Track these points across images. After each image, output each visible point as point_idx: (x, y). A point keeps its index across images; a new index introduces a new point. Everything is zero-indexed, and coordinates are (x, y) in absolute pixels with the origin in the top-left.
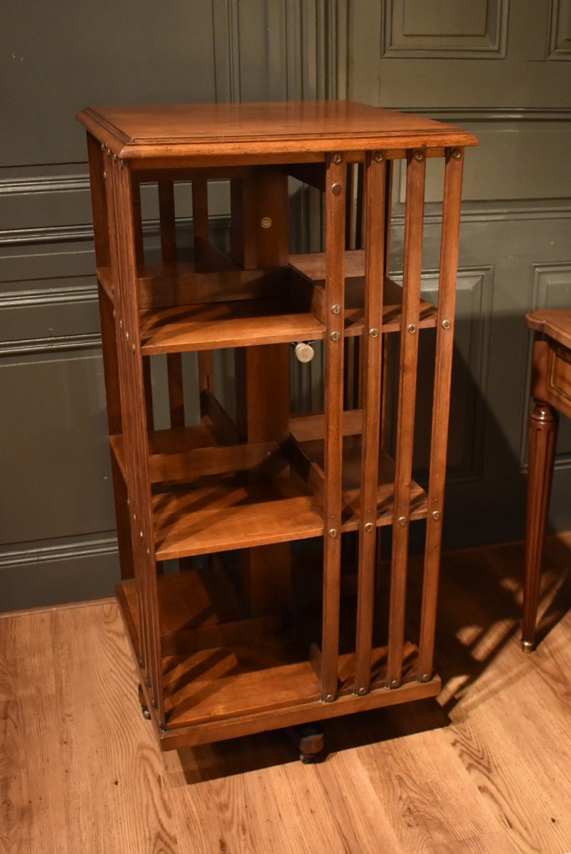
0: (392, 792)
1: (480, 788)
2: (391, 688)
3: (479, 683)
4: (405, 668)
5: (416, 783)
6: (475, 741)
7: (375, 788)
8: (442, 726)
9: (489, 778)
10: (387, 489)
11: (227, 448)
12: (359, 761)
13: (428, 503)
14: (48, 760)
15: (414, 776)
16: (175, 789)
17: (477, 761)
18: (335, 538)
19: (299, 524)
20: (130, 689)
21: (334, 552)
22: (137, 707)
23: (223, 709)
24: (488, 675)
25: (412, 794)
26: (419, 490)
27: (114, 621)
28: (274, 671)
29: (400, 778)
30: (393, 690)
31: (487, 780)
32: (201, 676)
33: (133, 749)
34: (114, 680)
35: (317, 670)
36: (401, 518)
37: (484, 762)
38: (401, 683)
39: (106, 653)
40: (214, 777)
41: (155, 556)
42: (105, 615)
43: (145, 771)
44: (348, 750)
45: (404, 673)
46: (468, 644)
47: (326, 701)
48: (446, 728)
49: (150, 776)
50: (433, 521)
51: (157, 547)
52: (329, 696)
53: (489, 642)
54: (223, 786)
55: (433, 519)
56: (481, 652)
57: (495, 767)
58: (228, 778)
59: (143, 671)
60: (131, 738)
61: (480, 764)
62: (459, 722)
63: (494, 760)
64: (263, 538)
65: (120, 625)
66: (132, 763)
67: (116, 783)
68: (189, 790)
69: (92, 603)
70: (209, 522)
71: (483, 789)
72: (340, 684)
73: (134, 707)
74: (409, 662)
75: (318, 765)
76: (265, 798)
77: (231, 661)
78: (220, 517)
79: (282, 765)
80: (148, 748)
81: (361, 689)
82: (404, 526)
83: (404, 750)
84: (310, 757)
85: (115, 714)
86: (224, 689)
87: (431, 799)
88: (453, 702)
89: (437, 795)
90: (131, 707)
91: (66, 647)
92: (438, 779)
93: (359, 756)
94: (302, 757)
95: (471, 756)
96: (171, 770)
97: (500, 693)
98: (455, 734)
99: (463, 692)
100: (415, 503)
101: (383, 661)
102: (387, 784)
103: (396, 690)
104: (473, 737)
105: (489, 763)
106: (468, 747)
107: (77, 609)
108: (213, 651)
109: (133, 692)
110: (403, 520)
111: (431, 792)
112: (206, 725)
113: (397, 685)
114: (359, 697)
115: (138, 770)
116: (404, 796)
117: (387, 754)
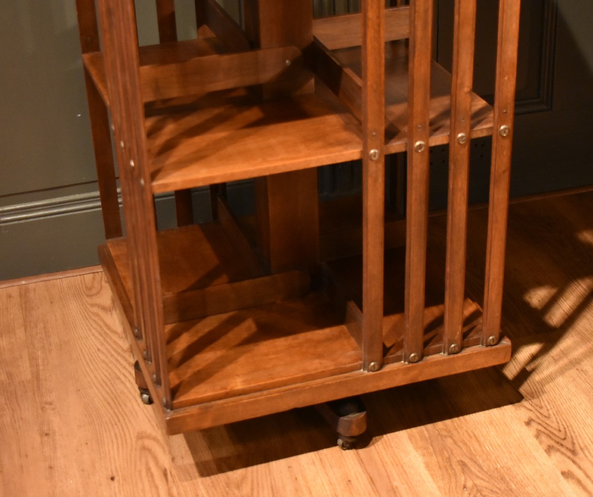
0: (453, 479)
1: (563, 473)
2: (449, 354)
3: (555, 352)
4: (466, 329)
5: (483, 469)
6: (555, 420)
7: (432, 475)
8: (512, 403)
9: (574, 462)
10: (442, 103)
11: (234, 56)
12: (411, 445)
13: (494, 117)
14: (27, 456)
15: (481, 462)
16: (186, 483)
17: (558, 443)
18: (377, 162)
19: (331, 145)
20: (123, 371)
21: (376, 181)
22: (132, 391)
23: (243, 382)
24: (567, 342)
25: (478, 482)
26: (481, 103)
27: (98, 293)
28: (302, 337)
29: (463, 464)
30: (452, 356)
31: (571, 463)
32: (212, 346)
33: (131, 438)
34: (103, 361)
35: (357, 334)
36: (460, 135)
37: (567, 443)
38: (462, 348)
39: (90, 330)
40: (232, 468)
41: (151, 187)
42: (86, 287)
43: (147, 464)
44: (397, 433)
45: (465, 335)
46: (539, 308)
47: (368, 371)
48: (517, 404)
49: (154, 469)
50: (500, 138)
51: (154, 176)
52: (372, 364)
53: (566, 305)
54: (244, 478)
55: (501, 135)
56: (556, 317)
57: (582, 449)
58: (250, 469)
59: (139, 342)
60: (128, 428)
61: (562, 445)
62: (533, 397)
63: (580, 441)
64: (287, 162)
65: (107, 296)
66: (131, 455)
67: (113, 479)
68: (202, 483)
69: (70, 274)
70: (217, 146)
71: (567, 475)
72: (386, 351)
73: (130, 392)
74: (470, 322)
75: (361, 451)
76: (297, 490)
77: (248, 327)
78: (230, 140)
79: (316, 452)
80: (149, 437)
81: (412, 355)
82: (464, 145)
83: (467, 431)
84: (350, 441)
85: (106, 400)
86: (242, 360)
87: (503, 486)
88: (524, 375)
89: (511, 483)
90: (126, 391)
91: (41, 325)
92: (510, 463)
93: (411, 440)
94: (340, 442)
95: (550, 437)
96: (179, 462)
97: (582, 363)
98: (528, 412)
99: (537, 362)
100: (477, 117)
101: (439, 322)
102: (447, 470)
103: (456, 356)
104: (552, 415)
105: (573, 444)
106: (546, 426)
107: (51, 281)
108: (224, 316)
109: (127, 374)
110: (462, 137)
111: (503, 479)
112: (221, 402)
113: (457, 349)
114: (411, 365)
115: (138, 463)
116: (469, 484)
117: (445, 436)
